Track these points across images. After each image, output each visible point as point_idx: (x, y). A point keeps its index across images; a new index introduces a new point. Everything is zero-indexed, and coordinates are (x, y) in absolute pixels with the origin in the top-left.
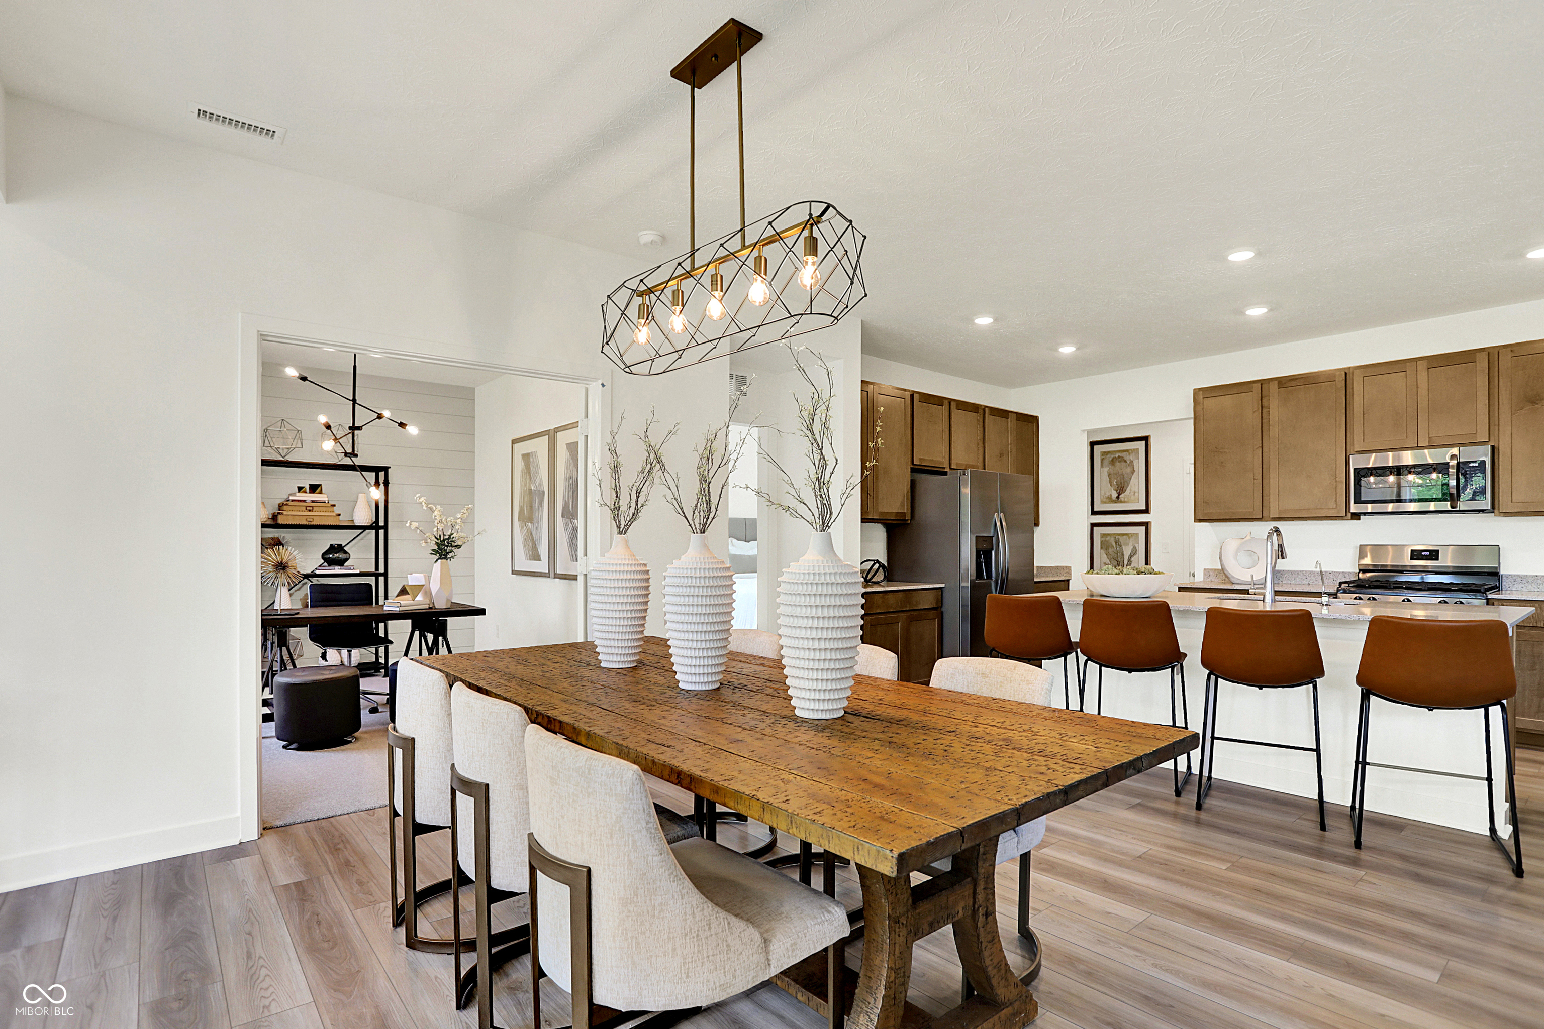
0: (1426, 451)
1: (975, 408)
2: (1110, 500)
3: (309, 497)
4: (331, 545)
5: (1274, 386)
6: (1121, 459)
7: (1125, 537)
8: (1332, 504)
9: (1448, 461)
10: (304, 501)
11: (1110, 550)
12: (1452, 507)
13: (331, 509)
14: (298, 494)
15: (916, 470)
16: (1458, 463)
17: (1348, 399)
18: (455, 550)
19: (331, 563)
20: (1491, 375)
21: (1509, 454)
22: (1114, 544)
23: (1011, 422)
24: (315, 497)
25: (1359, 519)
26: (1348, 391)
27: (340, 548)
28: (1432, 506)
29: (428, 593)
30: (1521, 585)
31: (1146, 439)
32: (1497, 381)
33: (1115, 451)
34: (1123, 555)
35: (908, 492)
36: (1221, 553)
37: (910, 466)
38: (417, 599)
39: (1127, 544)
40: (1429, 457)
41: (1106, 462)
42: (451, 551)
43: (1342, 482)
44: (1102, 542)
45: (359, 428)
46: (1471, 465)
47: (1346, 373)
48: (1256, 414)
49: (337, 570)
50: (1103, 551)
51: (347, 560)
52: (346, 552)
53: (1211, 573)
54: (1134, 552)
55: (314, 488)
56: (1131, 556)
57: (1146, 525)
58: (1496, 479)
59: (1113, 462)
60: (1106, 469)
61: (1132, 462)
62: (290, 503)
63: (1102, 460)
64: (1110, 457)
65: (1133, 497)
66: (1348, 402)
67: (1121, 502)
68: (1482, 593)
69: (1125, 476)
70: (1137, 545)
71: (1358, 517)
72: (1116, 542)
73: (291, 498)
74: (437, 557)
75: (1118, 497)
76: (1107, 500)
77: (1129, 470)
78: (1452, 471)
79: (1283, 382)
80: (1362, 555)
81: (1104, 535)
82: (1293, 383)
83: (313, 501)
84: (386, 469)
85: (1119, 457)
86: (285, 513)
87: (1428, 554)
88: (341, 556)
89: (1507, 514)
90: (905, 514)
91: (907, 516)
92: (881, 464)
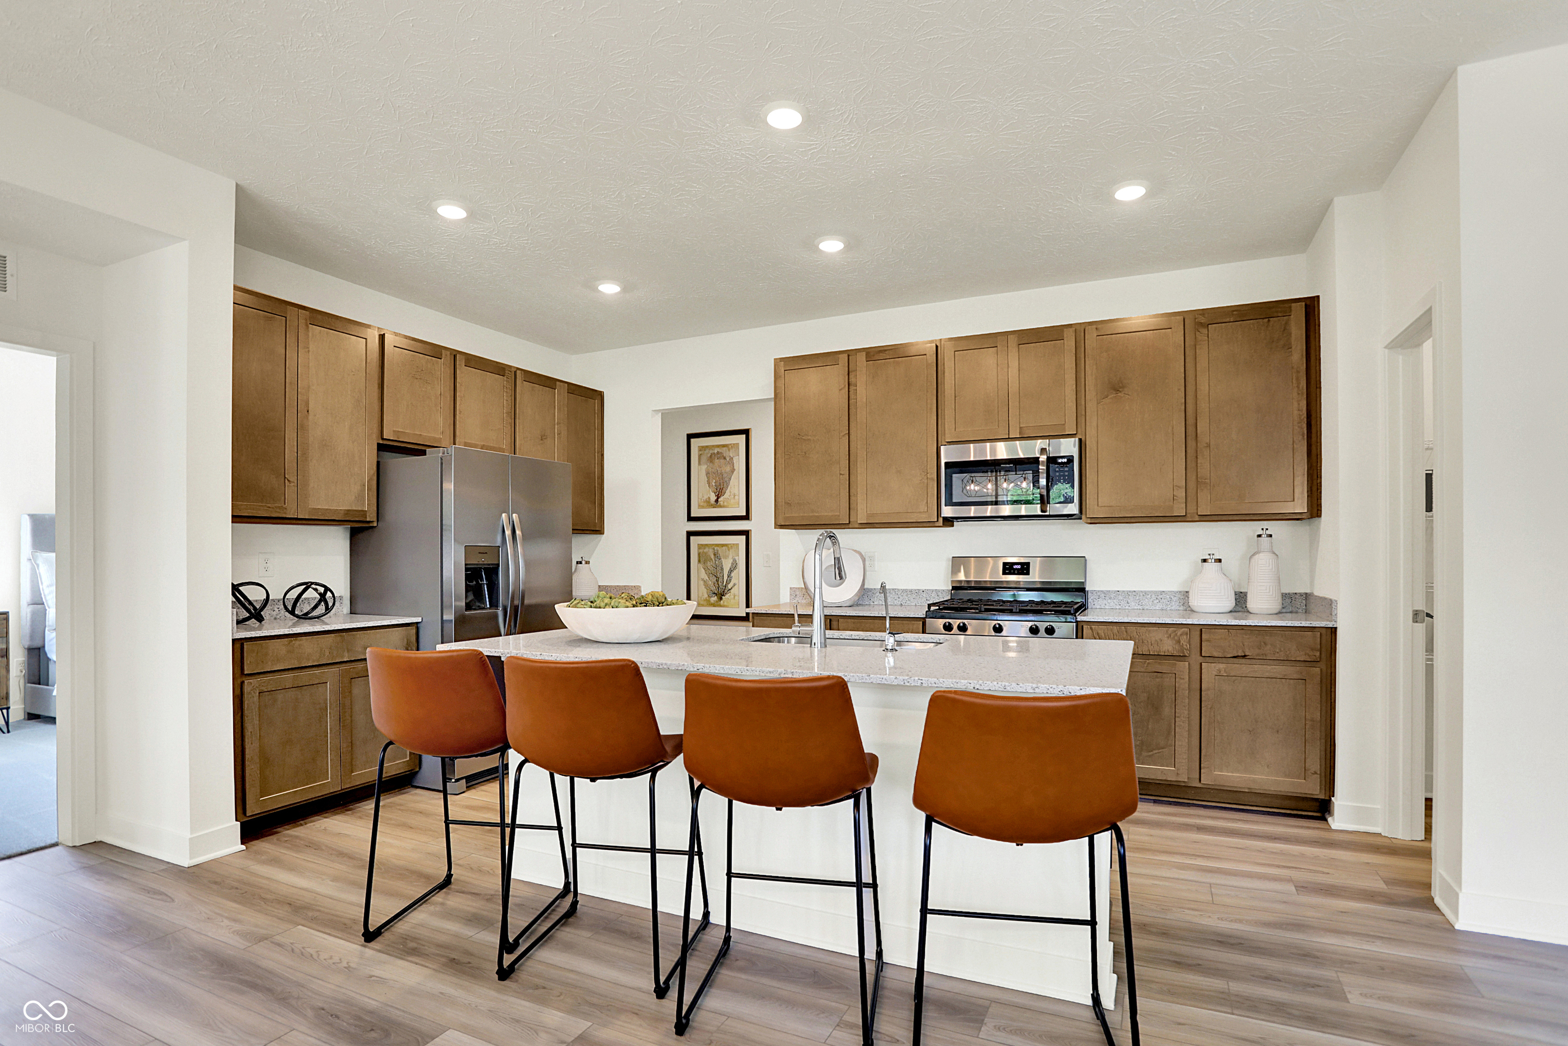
0: (1018, 442)
1: (500, 369)
2: (708, 504)
5: (862, 357)
6: (720, 456)
7: (724, 548)
8: (923, 508)
9: (1038, 456)
11: (709, 564)
12: (1042, 511)
15: (385, 448)
16: (1049, 458)
17: (939, 378)
20: (1078, 356)
21: (1095, 448)
22: (712, 557)
23: (559, 395)
25: (953, 526)
26: (939, 368)
28: (1023, 510)
30: (1105, 602)
31: (746, 432)
32: (1083, 365)
33: (713, 446)
34: (722, 569)
35: (369, 481)
36: (803, 567)
37: (375, 441)
39: (726, 557)
40: (1021, 450)
41: (704, 458)
43: (933, 479)
44: (699, 554)
46: (1060, 461)
47: (937, 347)
48: (843, 391)
50: (701, 566)
53: (798, 593)
54: (734, 567)
56: (731, 571)
57: (746, 533)
58: (1083, 478)
59: (711, 459)
60: (704, 467)
61: (732, 459)
63: (700, 456)
64: (708, 453)
65: (732, 501)
66: (939, 381)
67: (721, 507)
68: (1072, 614)
69: (725, 475)
70: (737, 558)
71: (950, 523)
72: (715, 555)
75: (717, 501)
76: (705, 504)
77: (728, 469)
78: (1042, 468)
79: (873, 354)
80: (955, 570)
81: (701, 546)
82: (882, 356)
85: (718, 453)
87: (1019, 567)
89: (1094, 521)
90: (364, 513)
91: (371, 516)
92: (315, 433)
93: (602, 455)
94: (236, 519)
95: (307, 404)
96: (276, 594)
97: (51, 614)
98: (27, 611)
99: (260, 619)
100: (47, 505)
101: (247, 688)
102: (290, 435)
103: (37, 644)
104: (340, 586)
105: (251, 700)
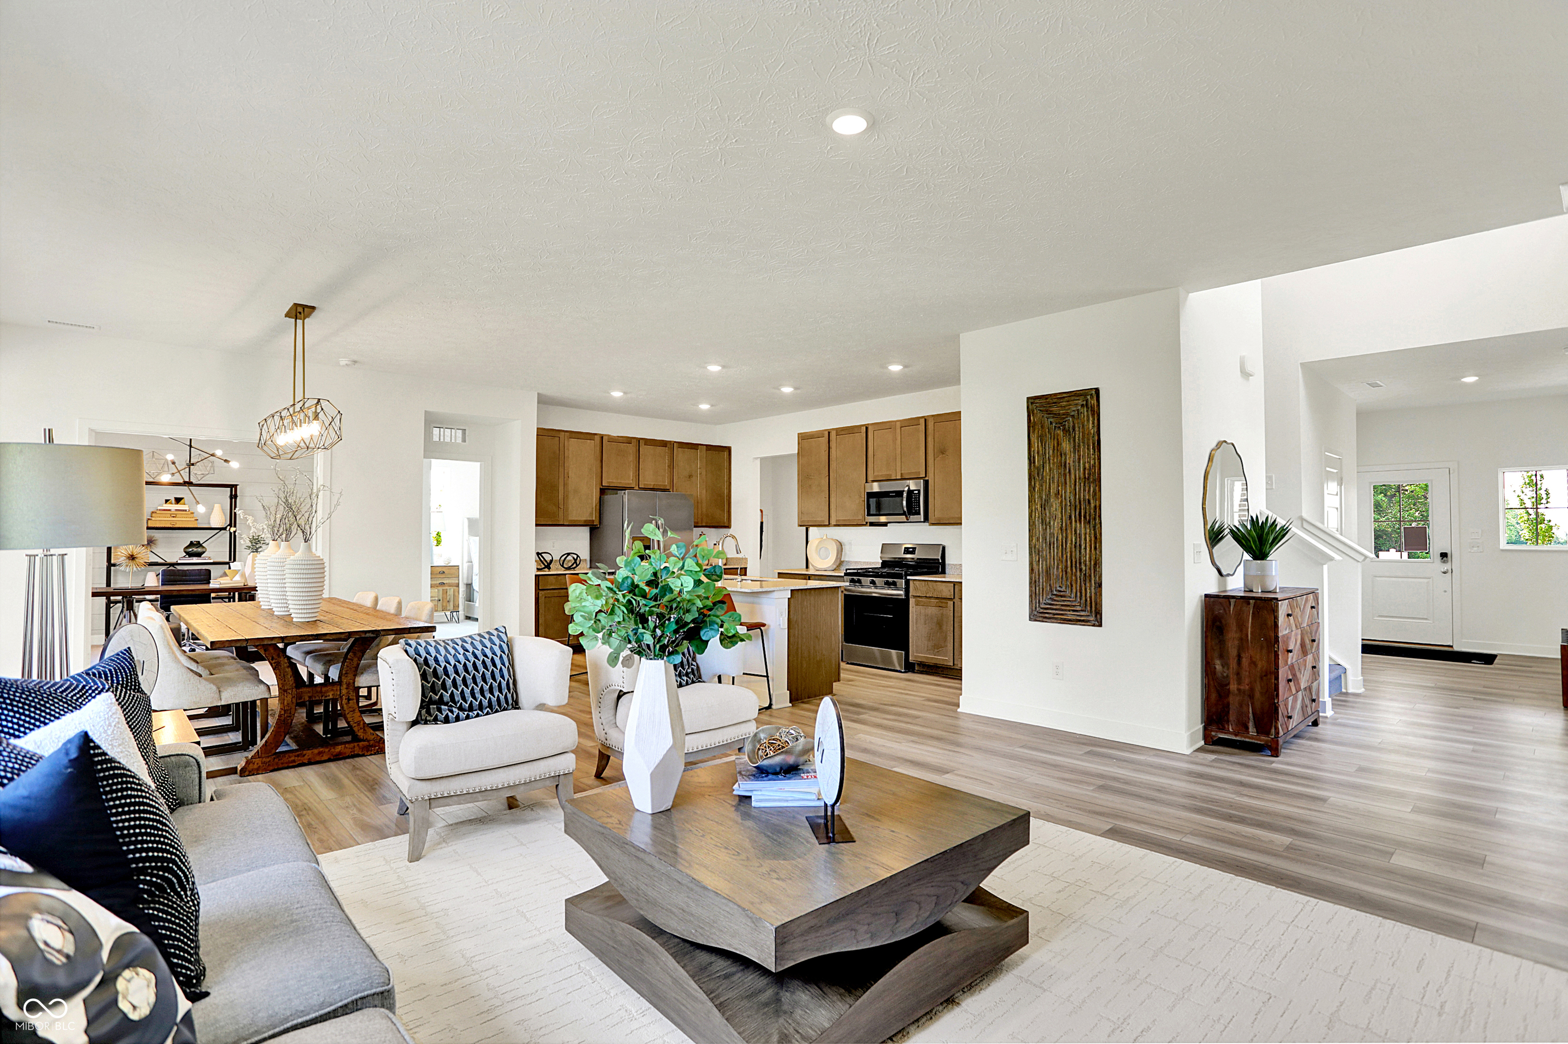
1: (664, 444)
3: (174, 507)
4: (191, 542)
5: (834, 434)
10: (170, 510)
12: (907, 519)
13: (192, 515)
14: (165, 505)
15: (603, 490)
18: (264, 546)
19: (191, 555)
20: (926, 434)
21: (933, 485)
23: (701, 452)
24: (179, 507)
27: (198, 544)
28: (899, 519)
29: (243, 575)
32: (928, 439)
35: (596, 506)
37: (599, 487)
38: (234, 579)
42: (261, 547)
45: (193, 465)
47: (866, 428)
49: (195, 560)
51: (204, 552)
52: (204, 547)
55: (178, 500)
58: (928, 501)
62: (158, 512)
73: (159, 508)
74: (249, 551)
79: (838, 432)
83: (176, 510)
84: (235, 486)
86: (153, 519)
87: (911, 548)
88: (200, 550)
90: (593, 521)
91: (596, 523)
92: (571, 487)
93: (730, 483)
94: (537, 525)
95: (568, 474)
96: (556, 557)
97: (476, 569)
98: (466, 565)
99: (549, 568)
100: (476, 514)
101: (540, 595)
102: (561, 488)
103: (470, 582)
104: (585, 554)
105: (541, 600)
